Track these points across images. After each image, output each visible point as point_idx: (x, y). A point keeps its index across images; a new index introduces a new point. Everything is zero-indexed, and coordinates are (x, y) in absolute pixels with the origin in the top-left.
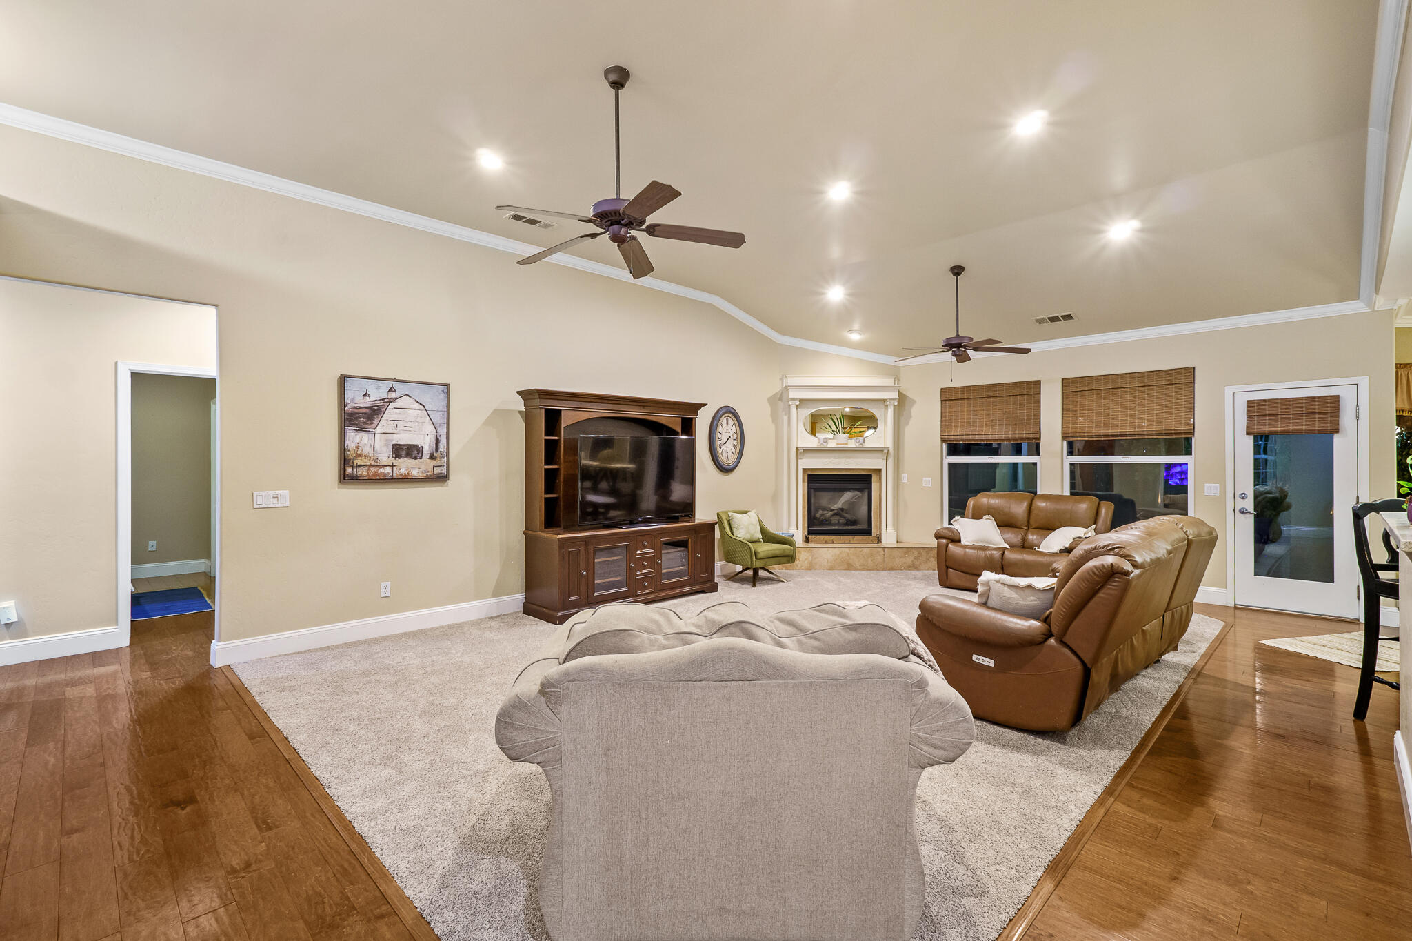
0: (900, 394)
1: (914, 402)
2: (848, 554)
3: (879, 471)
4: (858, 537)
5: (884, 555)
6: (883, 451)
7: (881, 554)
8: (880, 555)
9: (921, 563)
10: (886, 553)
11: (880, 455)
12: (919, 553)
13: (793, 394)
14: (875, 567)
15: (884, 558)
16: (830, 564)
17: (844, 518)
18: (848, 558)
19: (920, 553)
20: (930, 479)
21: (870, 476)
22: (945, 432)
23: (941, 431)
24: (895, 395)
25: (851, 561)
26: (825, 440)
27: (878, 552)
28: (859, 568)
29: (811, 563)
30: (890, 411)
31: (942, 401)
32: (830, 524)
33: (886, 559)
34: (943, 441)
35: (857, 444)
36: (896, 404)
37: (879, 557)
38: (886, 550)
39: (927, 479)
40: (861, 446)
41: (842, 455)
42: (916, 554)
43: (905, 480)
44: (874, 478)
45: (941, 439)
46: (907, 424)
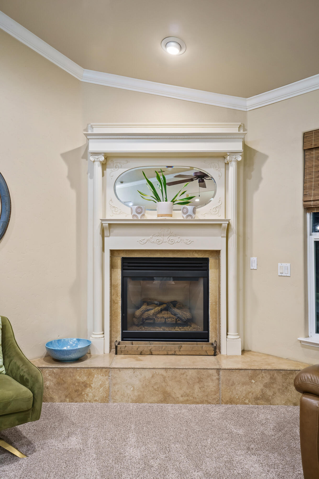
0: (245, 146)
1: (265, 157)
2: (164, 378)
3: (218, 252)
4: (186, 346)
5: (219, 379)
6: (221, 225)
7: (215, 378)
8: (212, 380)
9: (274, 393)
10: (222, 377)
11: (216, 231)
12: (271, 378)
13: (94, 147)
14: (206, 398)
15: (219, 384)
16: (136, 393)
17: (175, 315)
18: (164, 384)
19: (273, 378)
20: (288, 265)
21: (207, 260)
22: (311, 196)
23: (305, 195)
24: (238, 146)
25: (168, 389)
26: (139, 210)
27: (209, 376)
28: (181, 399)
29: (108, 391)
30: (232, 169)
31: (305, 150)
32: (153, 324)
33: (221, 386)
34: (307, 209)
35: (185, 216)
36: (240, 159)
37: (210, 383)
38: (221, 372)
39: (284, 264)
40: (189, 218)
41: (165, 230)
42: (267, 379)
43: (254, 266)
44: (212, 262)
45: (304, 206)
46: (257, 188)
